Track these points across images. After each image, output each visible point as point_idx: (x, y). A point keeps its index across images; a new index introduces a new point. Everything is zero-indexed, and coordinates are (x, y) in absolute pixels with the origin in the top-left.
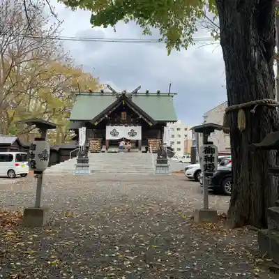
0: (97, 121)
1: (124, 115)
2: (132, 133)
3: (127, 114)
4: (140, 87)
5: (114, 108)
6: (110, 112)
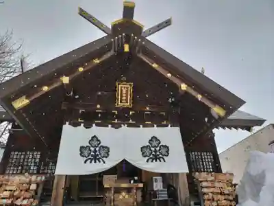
0: (26, 91)
1: (125, 93)
2: (156, 150)
4: (168, 23)
5: (97, 61)
6: (81, 69)
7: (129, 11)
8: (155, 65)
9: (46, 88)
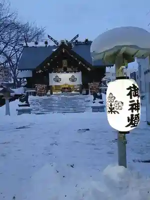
2: (73, 79)
3: (67, 62)
4: (78, 36)
7: (63, 43)
8: (72, 56)
9: (45, 67)
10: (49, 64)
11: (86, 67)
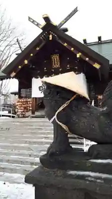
3: (60, 57)
5: (38, 49)
6: (32, 55)
7: (47, 19)
8: (65, 44)
9: (20, 67)
10: (26, 62)
11: (91, 62)
